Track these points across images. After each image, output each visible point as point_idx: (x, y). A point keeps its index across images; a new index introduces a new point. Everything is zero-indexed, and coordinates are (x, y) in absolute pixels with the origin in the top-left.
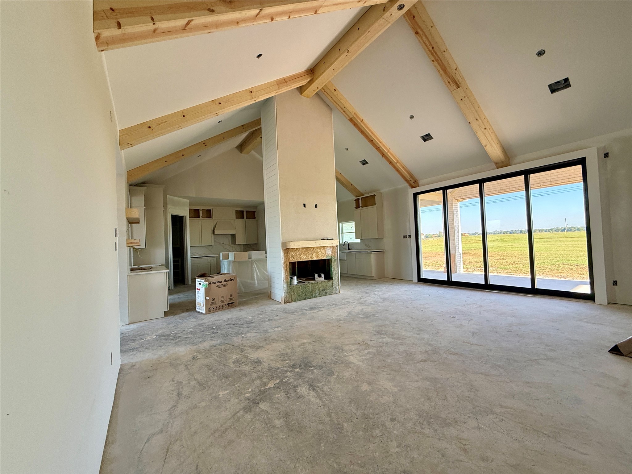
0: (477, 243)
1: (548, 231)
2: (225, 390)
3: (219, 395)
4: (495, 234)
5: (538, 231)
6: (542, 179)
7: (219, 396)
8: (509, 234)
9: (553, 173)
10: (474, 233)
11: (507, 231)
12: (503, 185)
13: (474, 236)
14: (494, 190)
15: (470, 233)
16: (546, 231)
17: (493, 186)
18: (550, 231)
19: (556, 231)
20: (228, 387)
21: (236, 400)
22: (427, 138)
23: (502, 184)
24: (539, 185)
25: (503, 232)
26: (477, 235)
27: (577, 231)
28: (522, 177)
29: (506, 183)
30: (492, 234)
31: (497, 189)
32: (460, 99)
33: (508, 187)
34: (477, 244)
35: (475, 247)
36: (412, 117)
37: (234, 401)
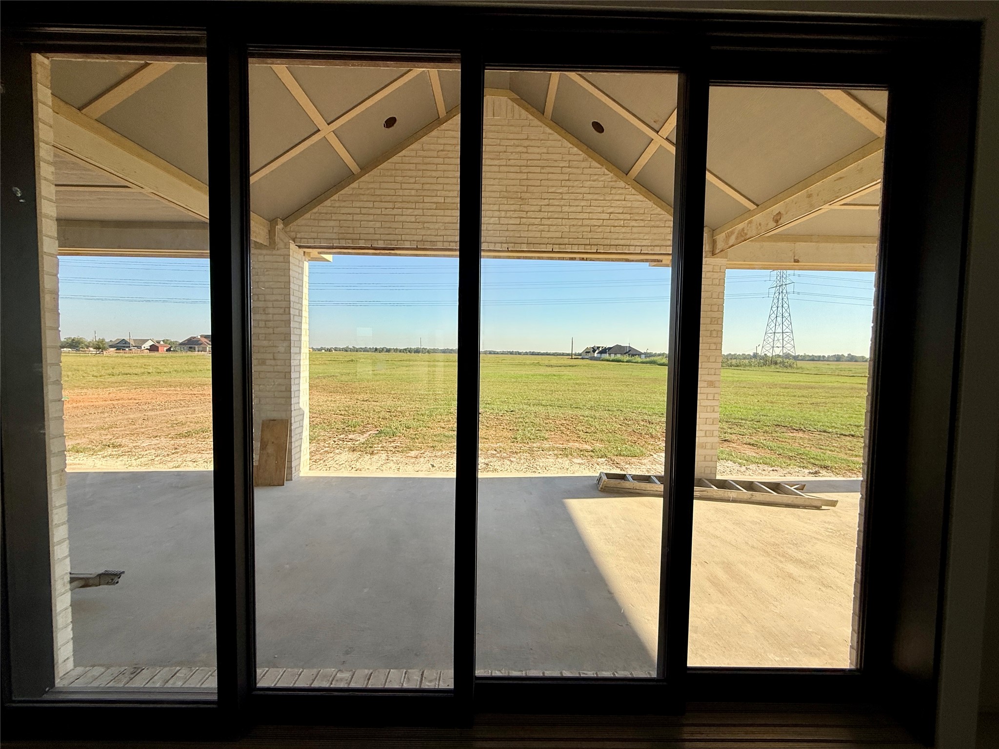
0: (326, 364)
1: (402, 351)
4: (347, 351)
5: (393, 351)
6: (512, 234)
8: (362, 353)
10: (320, 347)
11: (361, 348)
12: (429, 229)
13: (319, 352)
15: (314, 348)
16: (400, 352)
18: (404, 351)
19: (409, 351)
25: (355, 349)
26: (323, 351)
27: (427, 354)
30: (343, 351)
34: (325, 367)
35: (324, 373)
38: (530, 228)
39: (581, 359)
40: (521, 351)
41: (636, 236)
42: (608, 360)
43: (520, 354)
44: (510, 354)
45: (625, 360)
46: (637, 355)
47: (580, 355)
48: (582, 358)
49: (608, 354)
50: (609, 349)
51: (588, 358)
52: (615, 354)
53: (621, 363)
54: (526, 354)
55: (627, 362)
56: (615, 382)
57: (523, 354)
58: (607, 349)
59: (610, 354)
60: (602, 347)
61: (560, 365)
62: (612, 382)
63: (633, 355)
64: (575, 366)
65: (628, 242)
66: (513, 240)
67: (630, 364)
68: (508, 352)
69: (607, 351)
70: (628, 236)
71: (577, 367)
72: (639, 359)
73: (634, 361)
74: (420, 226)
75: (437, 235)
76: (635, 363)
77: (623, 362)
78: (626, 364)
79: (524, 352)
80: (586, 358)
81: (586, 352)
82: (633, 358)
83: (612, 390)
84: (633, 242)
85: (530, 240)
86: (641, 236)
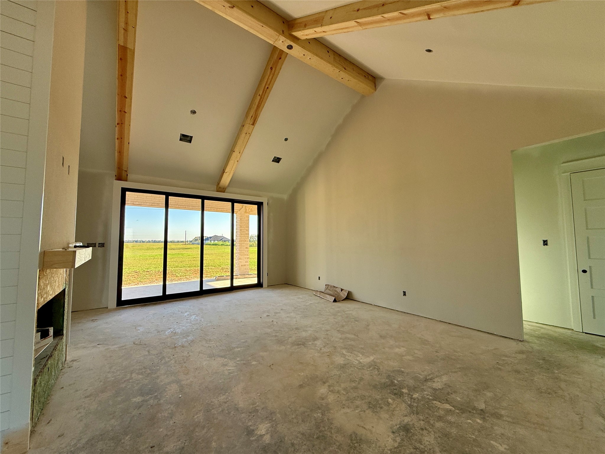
2: (493, 447)
3: (505, 449)
6: (186, 203)
7: (508, 448)
9: (194, 201)
12: (157, 199)
14: (148, 202)
17: (147, 197)
20: (483, 445)
21: (496, 428)
22: (186, 138)
23: (155, 198)
24: (184, 207)
28: (164, 196)
29: (160, 199)
31: (151, 202)
32: (246, 132)
33: (161, 203)
36: (194, 112)
37: (498, 430)
38: (193, 201)
39: (191, 244)
40: (145, 240)
41: (225, 206)
42: (209, 245)
43: (144, 242)
44: (142, 242)
45: (220, 244)
46: (227, 241)
47: (191, 242)
48: (193, 244)
49: (209, 241)
50: (211, 238)
51: (196, 244)
52: (214, 241)
53: (218, 246)
54: (149, 242)
55: (221, 245)
56: (216, 255)
57: (146, 242)
58: (209, 238)
59: (211, 241)
60: (206, 237)
61: (179, 248)
62: (214, 256)
63: (225, 241)
64: (190, 248)
65: (223, 208)
66: (187, 205)
67: (223, 246)
68: (133, 241)
69: (209, 239)
70: (223, 206)
71: (190, 249)
72: (228, 243)
73: (225, 245)
74: (153, 198)
75: (160, 202)
76: (226, 245)
77: (219, 245)
78: (221, 246)
79: (147, 240)
80: (195, 244)
81: (195, 240)
82: (225, 243)
83: (214, 259)
84: (224, 208)
85: (193, 205)
86: (227, 206)
